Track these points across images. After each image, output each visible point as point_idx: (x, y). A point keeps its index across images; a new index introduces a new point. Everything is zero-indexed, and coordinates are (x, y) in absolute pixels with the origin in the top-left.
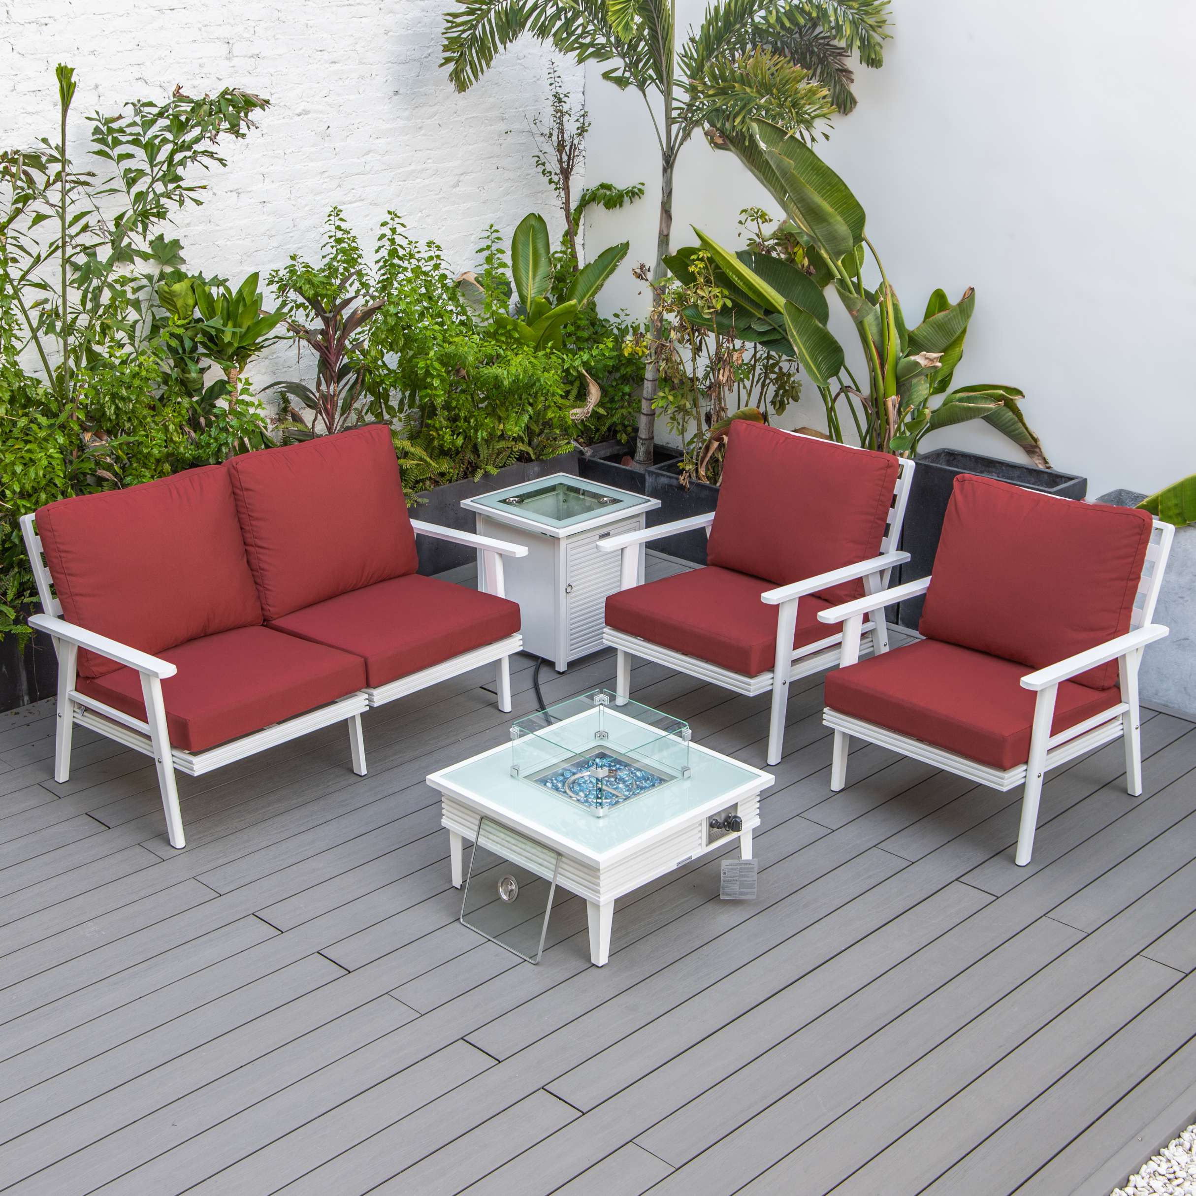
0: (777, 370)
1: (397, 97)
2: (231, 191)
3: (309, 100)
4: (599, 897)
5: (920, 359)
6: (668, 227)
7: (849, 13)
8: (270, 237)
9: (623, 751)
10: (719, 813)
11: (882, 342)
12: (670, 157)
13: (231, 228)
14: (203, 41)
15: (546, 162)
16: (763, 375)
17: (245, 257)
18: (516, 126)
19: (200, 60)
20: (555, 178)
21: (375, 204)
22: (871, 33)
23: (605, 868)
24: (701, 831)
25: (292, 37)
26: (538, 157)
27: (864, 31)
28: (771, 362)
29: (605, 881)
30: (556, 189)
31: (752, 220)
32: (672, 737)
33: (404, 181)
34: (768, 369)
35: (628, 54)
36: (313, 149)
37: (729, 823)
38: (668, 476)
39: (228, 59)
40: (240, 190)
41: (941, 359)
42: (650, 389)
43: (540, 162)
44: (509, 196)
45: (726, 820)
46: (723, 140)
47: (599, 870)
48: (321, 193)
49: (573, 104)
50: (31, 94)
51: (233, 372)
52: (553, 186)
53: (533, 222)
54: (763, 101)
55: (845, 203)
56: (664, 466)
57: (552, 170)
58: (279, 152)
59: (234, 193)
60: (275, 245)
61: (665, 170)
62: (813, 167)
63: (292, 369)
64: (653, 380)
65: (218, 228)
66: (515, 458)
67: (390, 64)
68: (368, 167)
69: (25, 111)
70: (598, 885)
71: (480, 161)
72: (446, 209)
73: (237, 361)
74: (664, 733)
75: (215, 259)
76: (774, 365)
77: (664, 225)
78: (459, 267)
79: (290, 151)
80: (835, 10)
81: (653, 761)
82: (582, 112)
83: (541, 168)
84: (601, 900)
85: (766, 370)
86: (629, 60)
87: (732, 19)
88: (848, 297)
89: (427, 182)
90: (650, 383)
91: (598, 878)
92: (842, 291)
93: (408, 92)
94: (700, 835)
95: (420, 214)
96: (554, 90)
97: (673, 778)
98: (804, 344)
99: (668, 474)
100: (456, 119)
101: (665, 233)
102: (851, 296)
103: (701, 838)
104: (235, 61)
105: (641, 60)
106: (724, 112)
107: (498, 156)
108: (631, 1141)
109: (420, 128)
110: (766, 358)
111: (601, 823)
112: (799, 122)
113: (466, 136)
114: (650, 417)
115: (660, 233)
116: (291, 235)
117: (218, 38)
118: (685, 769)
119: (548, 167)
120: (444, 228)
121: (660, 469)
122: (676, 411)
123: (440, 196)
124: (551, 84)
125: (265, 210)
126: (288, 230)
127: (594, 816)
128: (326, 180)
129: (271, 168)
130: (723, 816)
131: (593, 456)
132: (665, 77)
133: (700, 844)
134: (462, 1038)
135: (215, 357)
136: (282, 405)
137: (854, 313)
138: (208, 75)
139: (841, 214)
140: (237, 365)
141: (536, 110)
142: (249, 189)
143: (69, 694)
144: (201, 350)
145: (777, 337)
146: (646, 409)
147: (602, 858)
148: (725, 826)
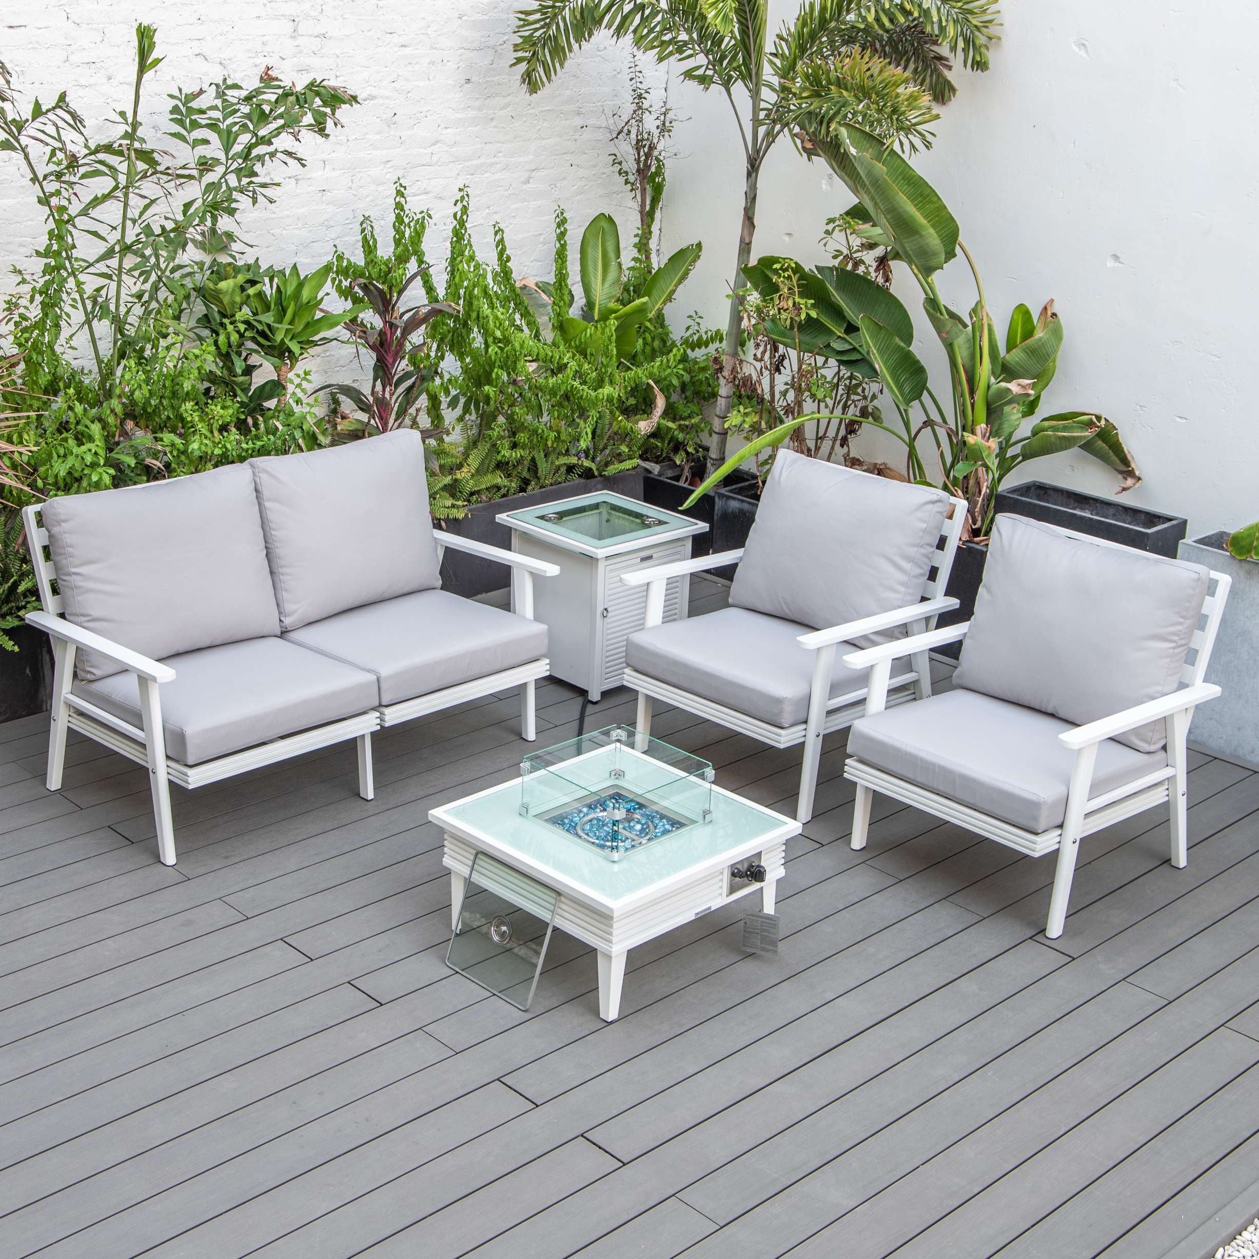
0: (860, 390)
1: (468, 86)
2: (290, 178)
3: (375, 85)
4: (611, 947)
5: (1014, 387)
6: (751, 235)
7: (953, 12)
8: (328, 227)
9: (640, 792)
10: (742, 861)
11: (973, 367)
12: (756, 160)
13: (288, 216)
14: (267, 17)
15: (623, 161)
16: (845, 396)
17: (301, 248)
18: (592, 121)
19: (263, 37)
20: (632, 178)
21: (441, 198)
22: (977, 33)
23: (618, 917)
24: (722, 880)
25: (360, 18)
26: (615, 155)
27: (969, 31)
28: (854, 382)
29: (618, 929)
30: (631, 191)
31: (841, 231)
32: (692, 778)
33: (472, 174)
34: (850, 390)
35: (712, 50)
36: (378, 137)
37: (752, 873)
38: (739, 500)
39: (293, 37)
40: (299, 177)
41: (1033, 386)
42: (723, 407)
43: (616, 161)
44: (582, 195)
45: (748, 870)
46: (813, 145)
47: (612, 918)
48: (385, 183)
49: (654, 100)
50: (85, 66)
51: (284, 369)
52: (629, 187)
53: (604, 224)
54: (861, 106)
55: (937, 216)
56: (735, 489)
57: (629, 170)
58: (341, 138)
59: (293, 180)
60: (333, 236)
61: (749, 174)
62: (904, 177)
63: (345, 368)
64: (727, 397)
65: (273, 216)
66: (578, 474)
67: (463, 50)
68: (435, 158)
69: (77, 83)
70: (611, 934)
71: (553, 157)
72: (515, 206)
73: (289, 358)
74: (684, 774)
75: (270, 249)
76: (857, 386)
77: (746, 233)
78: (526, 269)
79: (354, 137)
80: (939, 9)
81: (672, 803)
82: (663, 110)
83: (617, 168)
84: (613, 950)
85: (849, 391)
86: (713, 57)
87: (828, 16)
88: (937, 318)
89: (497, 176)
90: (724, 400)
91: (611, 927)
92: (931, 311)
93: (481, 81)
94: (720, 884)
95: (487, 211)
96: (635, 85)
97: (694, 822)
98: (885, 363)
99: (740, 497)
100: (531, 111)
101: (747, 241)
102: (941, 317)
103: (721, 887)
104: (300, 41)
105: (726, 57)
106: (817, 115)
107: (572, 153)
108: (673, 1195)
109: (492, 119)
110: (848, 378)
111: (616, 867)
112: (898, 129)
113: (539, 130)
114: (722, 436)
115: (741, 241)
116: (351, 226)
117: (283, 15)
118: (706, 813)
119: (625, 167)
120: (512, 226)
121: (731, 491)
122: (751, 431)
123: (509, 192)
124: (631, 79)
125: (324, 198)
126: (348, 221)
127: (608, 860)
128: (390, 170)
129: (333, 155)
130: (746, 865)
131: (660, 474)
132: (754, 76)
133: (721, 894)
134: (498, 1079)
135: (266, 354)
136: (333, 406)
137: (944, 335)
138: (271, 54)
139: (933, 226)
140: (288, 362)
141: (614, 105)
142: (309, 177)
143: (65, 697)
144: (250, 345)
145: (858, 357)
146: (718, 427)
147: (616, 904)
148: (747, 876)
